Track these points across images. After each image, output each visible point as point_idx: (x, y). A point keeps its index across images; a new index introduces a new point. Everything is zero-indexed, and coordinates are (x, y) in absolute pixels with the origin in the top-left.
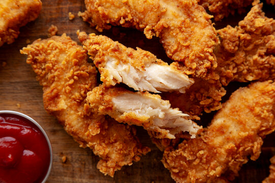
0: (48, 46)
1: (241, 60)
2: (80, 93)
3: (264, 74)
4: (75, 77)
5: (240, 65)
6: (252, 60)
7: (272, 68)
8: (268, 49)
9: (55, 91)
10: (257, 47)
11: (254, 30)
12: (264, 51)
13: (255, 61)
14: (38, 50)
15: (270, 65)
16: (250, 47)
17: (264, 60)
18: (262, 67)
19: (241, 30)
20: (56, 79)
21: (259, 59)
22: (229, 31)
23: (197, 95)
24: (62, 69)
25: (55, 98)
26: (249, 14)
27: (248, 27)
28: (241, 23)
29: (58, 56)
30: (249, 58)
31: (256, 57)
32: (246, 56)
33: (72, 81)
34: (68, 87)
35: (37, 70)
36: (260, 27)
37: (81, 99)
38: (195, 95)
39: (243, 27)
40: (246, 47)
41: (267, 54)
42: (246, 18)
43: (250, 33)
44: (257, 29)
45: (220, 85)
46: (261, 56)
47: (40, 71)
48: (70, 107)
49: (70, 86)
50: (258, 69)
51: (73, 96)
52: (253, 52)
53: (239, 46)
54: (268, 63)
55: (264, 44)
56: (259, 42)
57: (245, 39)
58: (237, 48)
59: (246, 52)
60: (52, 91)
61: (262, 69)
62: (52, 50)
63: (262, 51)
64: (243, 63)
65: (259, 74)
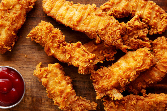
0: (36, 30)
1: (126, 39)
2: (56, 43)
3: (135, 47)
4: (51, 38)
5: (125, 41)
6: (131, 40)
7: (139, 45)
8: (139, 36)
9: (47, 47)
10: (134, 34)
11: (133, 26)
12: (137, 36)
13: (132, 41)
14: (33, 34)
15: (139, 43)
16: (131, 34)
17: (136, 41)
18: (135, 43)
19: (128, 25)
20: (45, 42)
21: (134, 40)
22: (123, 25)
23: (103, 52)
24: (45, 37)
25: (49, 50)
26: (133, 19)
27: (131, 25)
28: (129, 22)
29: (41, 32)
30: (129, 39)
31: (133, 39)
32: (128, 37)
33: (51, 40)
34: (51, 44)
35: (37, 42)
36: (136, 26)
37: (58, 46)
38: (102, 51)
39: (129, 24)
40: (129, 33)
41: (138, 38)
42: (131, 20)
43: (132, 27)
44: (135, 26)
45: (115, 49)
46: (135, 39)
47: (38, 42)
48: (56, 51)
49: (51, 42)
50: (133, 44)
51: (55, 46)
52: (132, 36)
53: (126, 32)
54: (138, 42)
55: (137, 33)
56: (135, 32)
57: (129, 30)
58: (124, 33)
59: (129, 35)
60: (46, 48)
61: (135, 45)
62: (38, 31)
63: (136, 36)
64: (126, 40)
65: (133, 47)
